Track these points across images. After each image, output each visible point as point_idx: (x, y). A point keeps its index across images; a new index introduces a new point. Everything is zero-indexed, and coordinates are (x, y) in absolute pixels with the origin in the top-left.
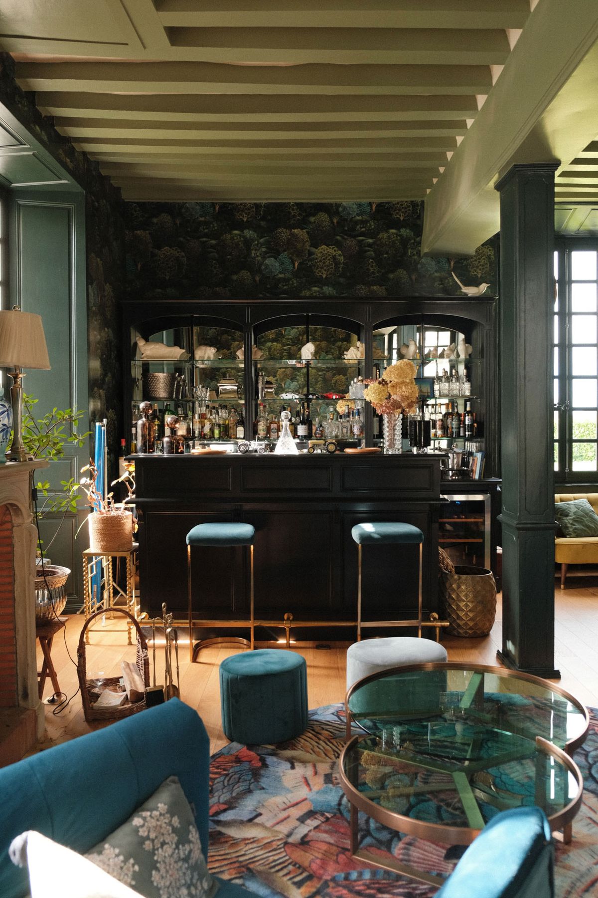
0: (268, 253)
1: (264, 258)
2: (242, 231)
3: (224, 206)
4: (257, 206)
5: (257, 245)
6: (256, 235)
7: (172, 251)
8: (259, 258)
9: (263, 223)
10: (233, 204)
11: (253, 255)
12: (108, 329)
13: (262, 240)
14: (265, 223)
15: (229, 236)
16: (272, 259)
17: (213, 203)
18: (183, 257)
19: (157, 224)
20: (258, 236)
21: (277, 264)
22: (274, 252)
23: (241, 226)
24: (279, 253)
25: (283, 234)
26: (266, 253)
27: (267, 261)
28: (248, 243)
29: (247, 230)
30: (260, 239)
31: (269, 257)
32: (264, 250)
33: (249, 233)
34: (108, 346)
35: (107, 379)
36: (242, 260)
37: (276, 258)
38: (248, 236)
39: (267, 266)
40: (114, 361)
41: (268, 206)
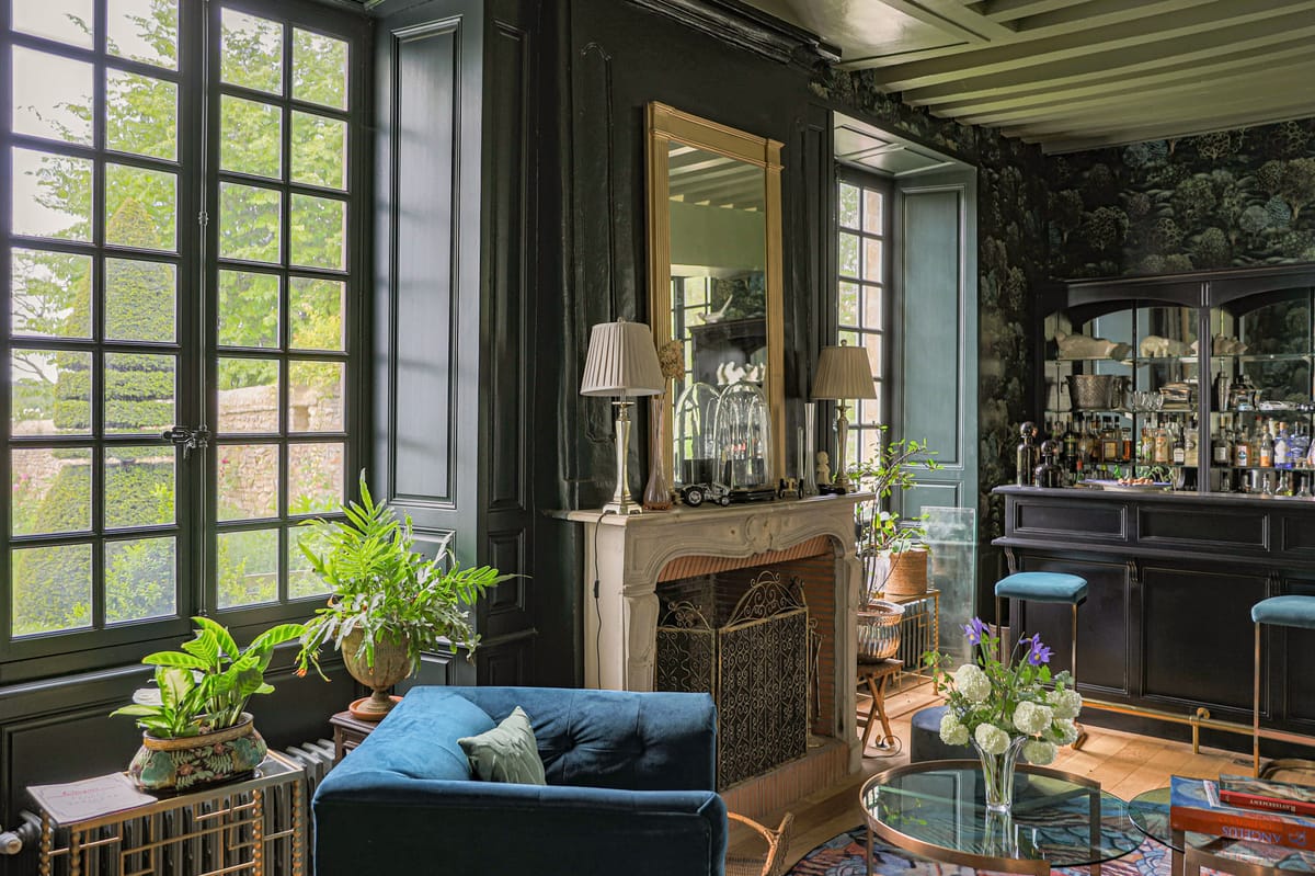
0: (1251, 198)
1: (1244, 207)
2: (1210, 173)
3: (1182, 142)
4: (1234, 135)
5: (1233, 189)
6: (1231, 176)
7: (1109, 212)
8: (1237, 208)
9: (1242, 158)
10: (1195, 137)
11: (1226, 204)
12: (1014, 324)
13: (1241, 182)
14: (1246, 157)
15: (1189, 183)
16: (1257, 207)
17: (1167, 141)
18: (1124, 218)
19: (1089, 178)
20: (1234, 177)
21: (1265, 213)
22: (1261, 196)
23: (1208, 166)
24: (1267, 197)
25: (1275, 168)
26: (1247, 199)
27: (1248, 212)
28: (1218, 190)
29: (1218, 171)
30: (1238, 180)
31: (1251, 205)
32: (1243, 195)
33: (1220, 175)
34: (1014, 343)
35: (1010, 387)
36: (1211, 213)
37: (1262, 205)
38: (1219, 180)
39: (1248, 218)
40: (1024, 362)
41: (1250, 133)
